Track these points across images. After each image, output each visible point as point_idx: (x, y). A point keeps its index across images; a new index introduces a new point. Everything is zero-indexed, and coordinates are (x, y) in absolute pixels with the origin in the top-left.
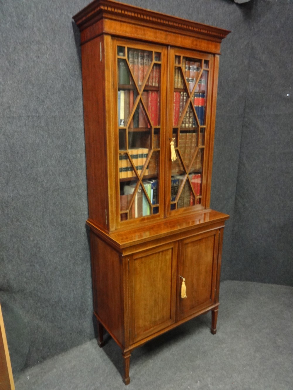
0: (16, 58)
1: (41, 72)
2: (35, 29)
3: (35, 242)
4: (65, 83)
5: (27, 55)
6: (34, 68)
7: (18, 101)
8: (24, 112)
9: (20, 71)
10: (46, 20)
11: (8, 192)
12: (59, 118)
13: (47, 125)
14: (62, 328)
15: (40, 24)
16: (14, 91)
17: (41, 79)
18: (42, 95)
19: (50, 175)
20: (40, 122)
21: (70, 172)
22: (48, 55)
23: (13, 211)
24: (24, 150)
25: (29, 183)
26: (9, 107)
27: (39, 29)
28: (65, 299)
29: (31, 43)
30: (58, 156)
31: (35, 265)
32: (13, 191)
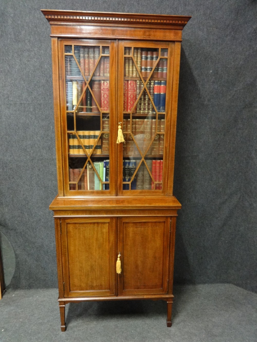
0: (14, 63)
1: (30, 72)
2: (27, 41)
3: (25, 196)
4: (49, 79)
5: (20, 60)
6: (26, 69)
7: (14, 93)
8: (18, 100)
9: (16, 71)
10: (35, 33)
11: (7, 156)
12: (44, 105)
13: (34, 110)
14: (45, 269)
15: (30, 37)
16: (11, 86)
17: (30, 76)
18: (31, 88)
19: (36, 148)
20: (30, 108)
21: (51, 147)
22: (36, 59)
23: (10, 170)
24: (17, 128)
25: (21, 152)
26: (8, 97)
27: (29, 41)
28: (47, 246)
29: (23, 52)
30: (43, 133)
31: (25, 213)
32: (11, 156)
